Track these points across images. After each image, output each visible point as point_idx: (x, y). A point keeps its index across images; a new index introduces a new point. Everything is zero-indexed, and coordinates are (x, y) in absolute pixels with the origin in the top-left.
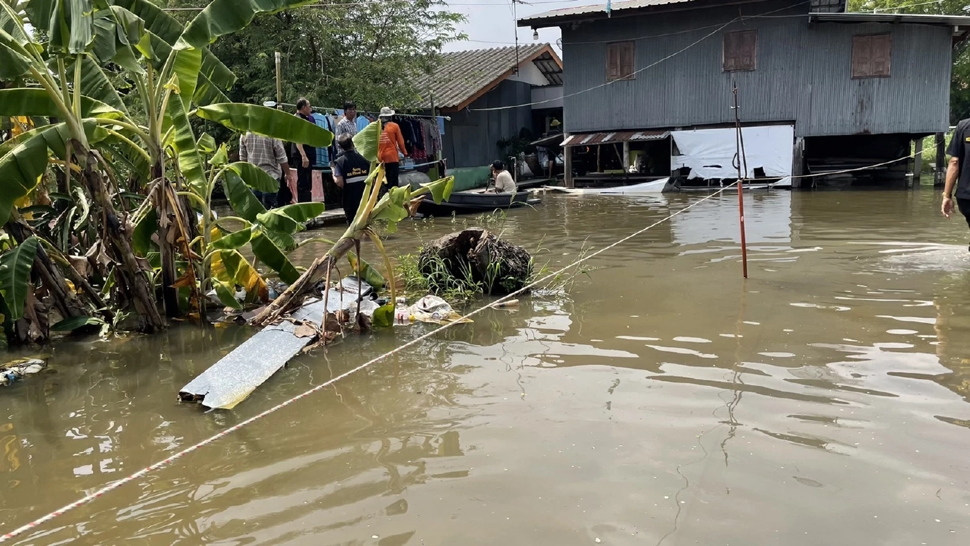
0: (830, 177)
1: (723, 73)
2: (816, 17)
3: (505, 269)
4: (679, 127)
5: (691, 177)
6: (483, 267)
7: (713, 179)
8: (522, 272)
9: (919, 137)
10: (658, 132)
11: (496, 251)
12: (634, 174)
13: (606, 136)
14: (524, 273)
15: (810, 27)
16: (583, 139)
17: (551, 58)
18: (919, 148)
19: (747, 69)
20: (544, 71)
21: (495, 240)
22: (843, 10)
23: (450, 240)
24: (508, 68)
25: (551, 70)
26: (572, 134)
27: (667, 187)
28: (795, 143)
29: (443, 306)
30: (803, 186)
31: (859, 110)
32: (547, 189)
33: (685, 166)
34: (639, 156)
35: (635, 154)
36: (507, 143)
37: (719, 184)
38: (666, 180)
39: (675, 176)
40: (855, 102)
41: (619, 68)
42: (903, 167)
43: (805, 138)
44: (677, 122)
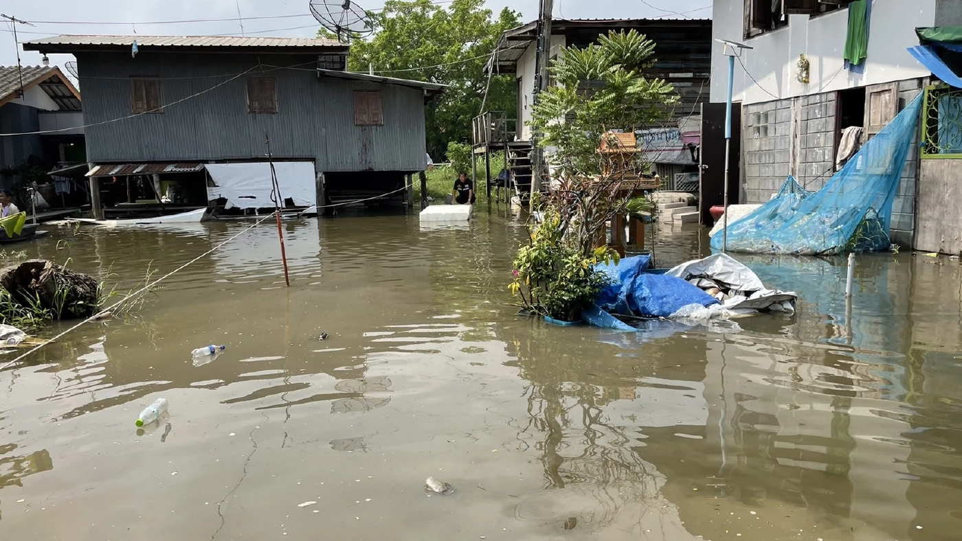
0: (347, 206)
1: (249, 113)
2: (324, 72)
3: (74, 295)
4: (211, 161)
5: (228, 206)
6: (50, 295)
7: (249, 208)
8: (91, 297)
9: (410, 173)
10: (192, 165)
11: (63, 279)
12: (168, 204)
13: (137, 167)
14: (92, 297)
15: (320, 80)
16: (112, 170)
17: (60, 82)
18: (410, 182)
19: (271, 111)
20: (53, 94)
21: (60, 270)
22: (343, 68)
23: (9, 273)
24: (11, 91)
25: (60, 94)
26: (97, 164)
27: (205, 217)
28: (316, 177)
29: (16, 333)
30: (326, 214)
31: (364, 151)
32: (72, 221)
33: (222, 196)
34: (170, 187)
35: (166, 183)
36: (15, 172)
37: (255, 213)
38: (204, 210)
39: (212, 207)
40: (360, 145)
41: (145, 101)
42: (400, 197)
43: (324, 173)
44: (210, 156)
